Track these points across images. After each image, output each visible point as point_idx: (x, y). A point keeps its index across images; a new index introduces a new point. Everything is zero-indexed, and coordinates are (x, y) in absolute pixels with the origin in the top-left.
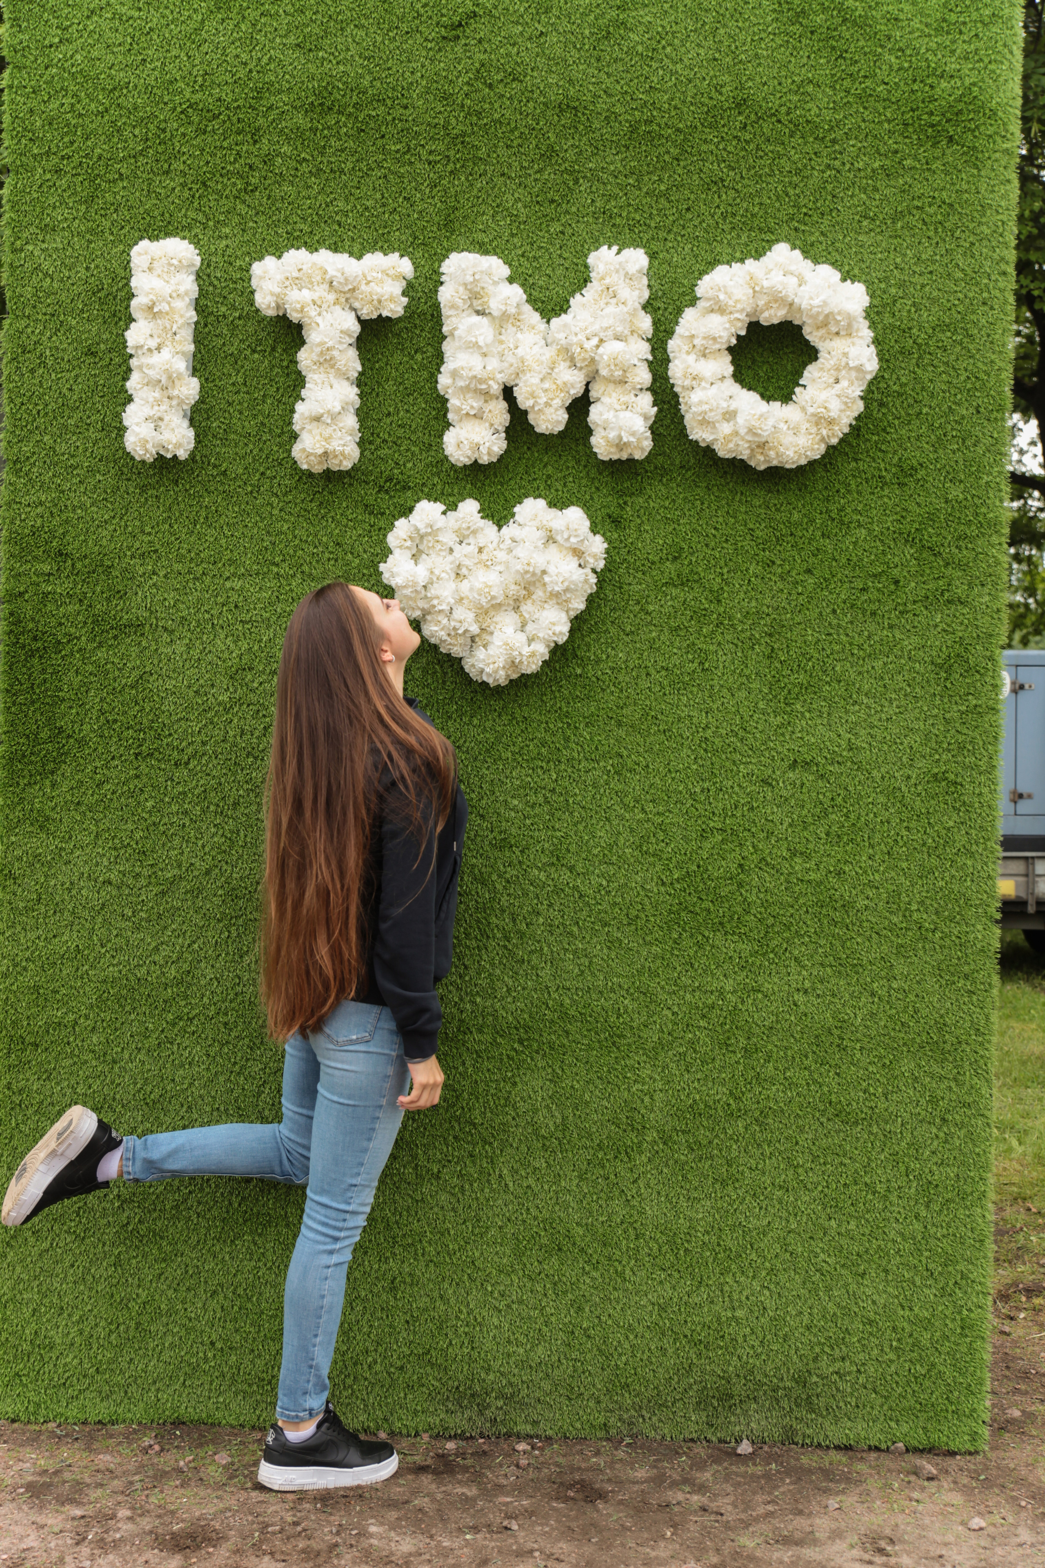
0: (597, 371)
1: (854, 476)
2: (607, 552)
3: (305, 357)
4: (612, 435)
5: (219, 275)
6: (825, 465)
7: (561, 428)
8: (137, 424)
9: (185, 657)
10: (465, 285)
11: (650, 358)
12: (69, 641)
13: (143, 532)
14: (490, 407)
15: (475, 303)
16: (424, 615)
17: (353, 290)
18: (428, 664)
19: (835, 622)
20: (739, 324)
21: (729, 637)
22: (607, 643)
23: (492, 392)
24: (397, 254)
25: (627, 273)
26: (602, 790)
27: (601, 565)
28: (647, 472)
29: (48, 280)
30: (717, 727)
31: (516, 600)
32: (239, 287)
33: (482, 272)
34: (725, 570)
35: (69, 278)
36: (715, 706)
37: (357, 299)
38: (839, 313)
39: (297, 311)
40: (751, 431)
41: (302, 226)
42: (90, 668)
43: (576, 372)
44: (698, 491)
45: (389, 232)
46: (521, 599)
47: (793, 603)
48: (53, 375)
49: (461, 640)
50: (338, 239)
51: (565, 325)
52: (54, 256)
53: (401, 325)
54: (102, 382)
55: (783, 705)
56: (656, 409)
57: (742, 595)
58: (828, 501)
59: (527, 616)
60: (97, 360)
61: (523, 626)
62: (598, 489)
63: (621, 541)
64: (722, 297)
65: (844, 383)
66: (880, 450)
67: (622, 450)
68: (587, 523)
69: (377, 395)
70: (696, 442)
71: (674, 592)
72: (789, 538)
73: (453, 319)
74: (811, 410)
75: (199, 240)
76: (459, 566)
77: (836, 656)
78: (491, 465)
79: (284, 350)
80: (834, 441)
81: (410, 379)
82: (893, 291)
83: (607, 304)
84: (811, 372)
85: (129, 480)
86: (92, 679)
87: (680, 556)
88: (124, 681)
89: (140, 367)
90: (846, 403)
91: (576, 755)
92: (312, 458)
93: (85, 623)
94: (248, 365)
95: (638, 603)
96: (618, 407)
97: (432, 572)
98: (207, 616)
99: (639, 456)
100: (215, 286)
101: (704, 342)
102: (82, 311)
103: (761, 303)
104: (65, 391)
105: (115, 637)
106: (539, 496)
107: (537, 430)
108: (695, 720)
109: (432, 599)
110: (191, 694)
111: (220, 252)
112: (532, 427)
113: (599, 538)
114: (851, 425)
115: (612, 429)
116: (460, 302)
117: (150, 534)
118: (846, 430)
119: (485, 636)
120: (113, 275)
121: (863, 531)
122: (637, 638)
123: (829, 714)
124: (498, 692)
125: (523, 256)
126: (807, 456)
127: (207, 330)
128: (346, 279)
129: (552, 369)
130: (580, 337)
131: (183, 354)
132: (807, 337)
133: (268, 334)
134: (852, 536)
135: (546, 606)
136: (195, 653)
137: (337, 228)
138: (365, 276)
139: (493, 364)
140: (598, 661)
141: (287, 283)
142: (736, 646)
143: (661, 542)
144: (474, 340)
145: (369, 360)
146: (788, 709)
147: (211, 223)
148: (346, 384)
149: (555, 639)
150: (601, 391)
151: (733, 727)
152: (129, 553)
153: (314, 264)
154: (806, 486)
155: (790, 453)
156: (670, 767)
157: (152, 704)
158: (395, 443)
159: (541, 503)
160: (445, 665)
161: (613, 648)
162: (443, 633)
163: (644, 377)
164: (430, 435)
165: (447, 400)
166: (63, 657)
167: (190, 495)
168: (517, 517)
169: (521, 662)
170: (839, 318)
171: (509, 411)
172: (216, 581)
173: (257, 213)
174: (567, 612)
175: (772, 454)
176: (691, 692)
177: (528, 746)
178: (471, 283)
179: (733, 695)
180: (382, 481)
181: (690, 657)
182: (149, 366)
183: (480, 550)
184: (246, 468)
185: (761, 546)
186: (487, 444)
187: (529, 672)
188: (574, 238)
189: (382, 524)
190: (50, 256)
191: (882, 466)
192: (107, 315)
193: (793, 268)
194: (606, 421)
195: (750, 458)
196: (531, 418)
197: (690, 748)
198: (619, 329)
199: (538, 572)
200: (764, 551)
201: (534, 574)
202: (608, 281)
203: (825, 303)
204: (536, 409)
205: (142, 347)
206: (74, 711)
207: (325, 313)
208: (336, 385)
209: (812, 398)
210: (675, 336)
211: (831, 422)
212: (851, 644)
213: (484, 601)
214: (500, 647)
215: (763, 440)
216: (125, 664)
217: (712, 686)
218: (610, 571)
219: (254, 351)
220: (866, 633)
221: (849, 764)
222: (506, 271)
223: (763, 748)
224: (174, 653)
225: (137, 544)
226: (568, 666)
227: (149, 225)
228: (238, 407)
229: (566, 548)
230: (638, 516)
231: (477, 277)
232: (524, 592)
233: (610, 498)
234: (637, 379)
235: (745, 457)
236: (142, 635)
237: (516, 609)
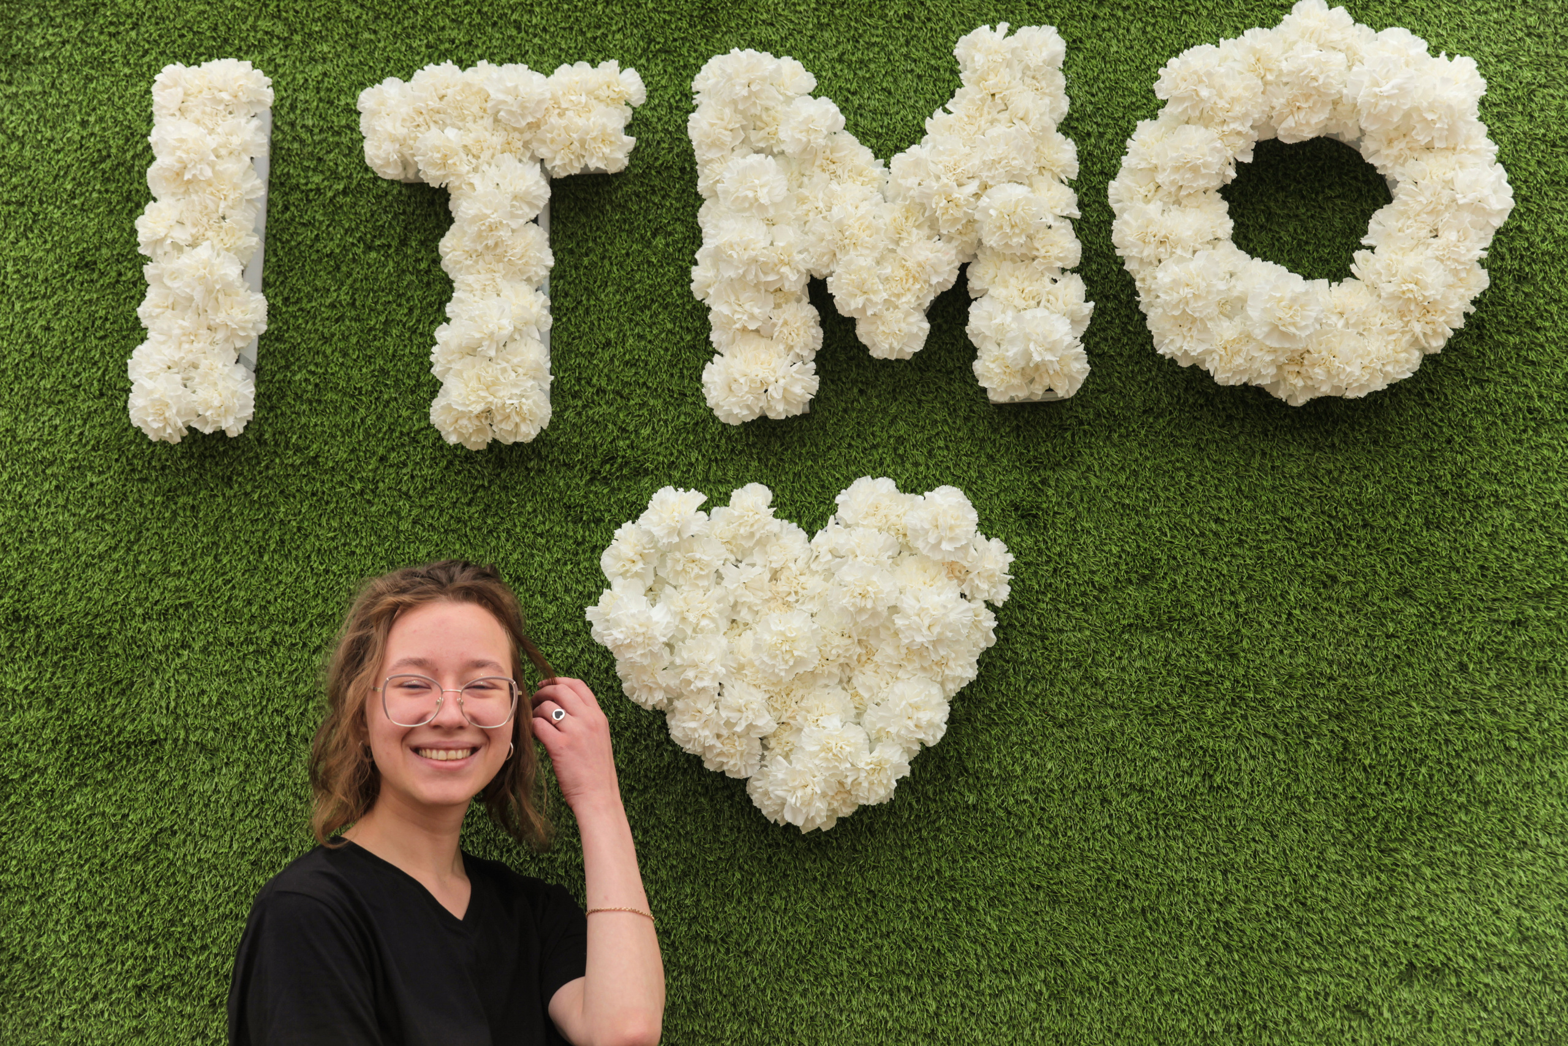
0: (980, 242)
1: (1479, 412)
2: (1014, 569)
3: (451, 247)
4: (1012, 352)
5: (310, 123)
6: (1420, 395)
7: (918, 346)
8: (151, 376)
9: (235, 798)
10: (734, 102)
11: (1077, 214)
12: (24, 778)
13: (166, 572)
14: (786, 316)
15: (754, 136)
16: (670, 701)
17: (534, 126)
18: (686, 796)
19: (1466, 687)
20: (1241, 143)
21: (1258, 725)
22: (1023, 743)
23: (787, 287)
24: (614, 63)
25: (1028, 67)
26: (1028, 1032)
27: (1002, 595)
28: (1081, 423)
29: (15, 146)
30: (1247, 901)
31: (845, 666)
32: (345, 140)
33: (764, 79)
34: (1241, 598)
35: (51, 140)
36: (1240, 860)
37: (543, 142)
38: (1431, 108)
39: (434, 165)
40: (1275, 329)
41: (454, 34)
42: (62, 826)
43: (940, 244)
44: (1181, 453)
45: (605, 35)
46: (854, 664)
47: (1380, 655)
48: (17, 307)
49: (741, 745)
50: (515, 51)
51: (917, 163)
52: (28, 106)
53: (628, 189)
54: (102, 313)
55: (1375, 853)
56: (1092, 304)
57: (1278, 643)
58: (1432, 459)
59: (866, 695)
60: (95, 276)
61: (859, 715)
62: (991, 458)
63: (1040, 552)
64: (1204, 93)
65: (1449, 236)
66: (1527, 361)
67: (1032, 381)
68: (973, 516)
69: (587, 311)
70: (1172, 361)
71: (1146, 641)
72: (1362, 533)
73: (715, 166)
74: (1387, 289)
75: (277, 66)
76: (735, 606)
77: (1474, 754)
78: (790, 421)
79: (422, 243)
80: (1437, 345)
81: (644, 281)
82: (1527, 74)
83: (992, 122)
84: (1381, 222)
85: (144, 480)
86: (63, 845)
87: (1153, 573)
88: (122, 848)
89: (159, 278)
90: (1455, 272)
91: (972, 963)
92: (464, 422)
93: (56, 742)
94: (358, 272)
95: (1078, 665)
96: (1022, 304)
97: (684, 619)
98: (278, 720)
99: (1065, 390)
100: (302, 142)
101: (1177, 177)
102: (73, 195)
103: (1279, 102)
104: (36, 331)
105: (109, 767)
106: (885, 474)
107: (876, 353)
108: (1202, 888)
109: (684, 668)
110: (246, 867)
111: (312, 84)
112: (865, 349)
113: (997, 545)
114: (1467, 315)
115: (1012, 342)
116: (727, 137)
117: (178, 575)
118: (1460, 323)
119: (786, 736)
120: (127, 132)
121: (1506, 512)
122: (1080, 733)
123: (1471, 870)
124: (818, 845)
125: (840, 60)
126: (1386, 375)
127: (288, 215)
128: (523, 107)
129: (897, 243)
130: (944, 180)
131: (238, 252)
132: (1370, 161)
133: (396, 216)
134: (1484, 522)
135: (901, 673)
136: (255, 789)
137: (514, 32)
138: (557, 103)
139: (787, 236)
140: (1008, 778)
141: (420, 120)
142: (1274, 740)
143: (1115, 550)
144: (751, 194)
145: (571, 252)
146: (1387, 861)
147: (297, 38)
148: (525, 289)
149: (921, 736)
150: (988, 278)
151: (1280, 900)
152: (139, 611)
153: (469, 85)
154: (1387, 436)
155: (1355, 369)
156: (1160, 982)
157: (172, 890)
158: (618, 393)
159: (886, 484)
160: (719, 796)
161: (1035, 754)
162: (707, 732)
163: (1070, 248)
164: (682, 377)
165: (709, 309)
166: (11, 807)
167: (252, 502)
168: (840, 512)
169: (856, 783)
170: (1430, 117)
171: (822, 324)
172: (296, 655)
173: (377, 18)
174: (942, 684)
175: (1319, 372)
176: (1191, 833)
177: (879, 947)
178: (745, 99)
179: (1274, 836)
180: (596, 461)
181: (1185, 764)
182: (175, 275)
183: (775, 577)
184: (353, 451)
185: (1308, 550)
186: (782, 382)
187: (873, 802)
188: (929, 25)
189: (597, 539)
190: (20, 106)
191: (1533, 390)
192: (115, 198)
193: (1335, 36)
194: (1001, 328)
195: (1276, 384)
196: (863, 332)
197: (1196, 943)
198: (1018, 163)
199: (882, 608)
200: (1313, 557)
201: (875, 614)
202: (992, 80)
203: (1402, 90)
204: (869, 313)
205: (161, 241)
206: (26, 909)
207: (485, 167)
208: (507, 291)
209: (1388, 267)
210: (1121, 173)
211: (1427, 308)
212: (1502, 729)
213: (781, 669)
214: (814, 755)
215: (1300, 346)
216: (126, 816)
217: (1230, 820)
218: (1022, 607)
219: (369, 248)
220: (1531, 707)
221: (1523, 970)
222: (809, 81)
223: (1343, 939)
224: (216, 791)
225: (156, 594)
226: (951, 790)
227: (192, 46)
228: (341, 345)
229: (935, 563)
230: (1070, 505)
231: (754, 88)
232: (859, 650)
233: (1015, 474)
234: (1055, 251)
235: (1264, 382)
236: (159, 760)
237: (846, 682)
